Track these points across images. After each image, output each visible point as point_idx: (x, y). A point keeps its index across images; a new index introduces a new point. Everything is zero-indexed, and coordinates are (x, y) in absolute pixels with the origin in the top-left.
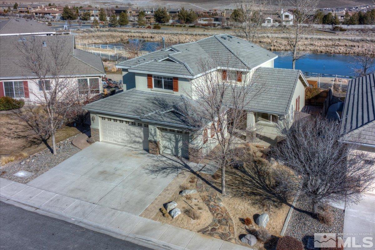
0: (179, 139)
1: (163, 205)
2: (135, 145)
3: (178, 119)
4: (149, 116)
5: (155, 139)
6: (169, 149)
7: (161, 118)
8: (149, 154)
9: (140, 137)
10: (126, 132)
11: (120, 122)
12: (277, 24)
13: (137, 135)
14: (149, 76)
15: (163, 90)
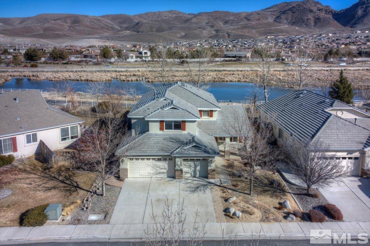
0: (197, 165)
1: (223, 212)
2: (160, 175)
3: (200, 151)
4: (177, 152)
5: (181, 168)
6: (189, 173)
7: (187, 152)
8: (175, 180)
9: (165, 169)
10: (152, 167)
11: (147, 160)
12: (139, 59)
13: (162, 167)
14: (162, 122)
15: (173, 131)
